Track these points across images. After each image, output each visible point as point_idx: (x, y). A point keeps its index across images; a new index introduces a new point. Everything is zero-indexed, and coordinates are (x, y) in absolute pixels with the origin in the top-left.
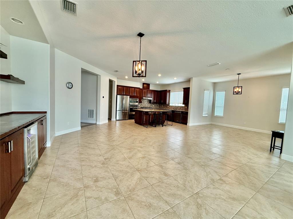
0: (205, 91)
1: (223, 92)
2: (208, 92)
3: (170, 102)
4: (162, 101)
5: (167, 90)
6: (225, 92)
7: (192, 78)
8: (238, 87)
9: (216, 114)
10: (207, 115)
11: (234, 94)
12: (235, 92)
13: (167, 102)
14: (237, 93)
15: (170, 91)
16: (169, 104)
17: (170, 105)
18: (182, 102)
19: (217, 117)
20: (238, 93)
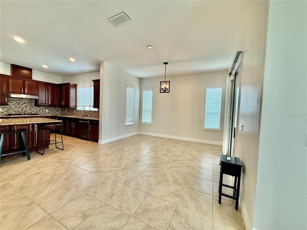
0: (127, 88)
1: (150, 91)
2: (133, 90)
3: (78, 104)
4: (63, 103)
5: (69, 83)
6: (152, 91)
7: (103, 62)
8: (165, 81)
9: (144, 120)
10: (132, 123)
11: (161, 92)
12: (163, 89)
13: (72, 104)
14: (164, 91)
15: (77, 87)
16: (76, 107)
17: (78, 109)
18: (93, 104)
19: (146, 124)
20: (166, 91)
